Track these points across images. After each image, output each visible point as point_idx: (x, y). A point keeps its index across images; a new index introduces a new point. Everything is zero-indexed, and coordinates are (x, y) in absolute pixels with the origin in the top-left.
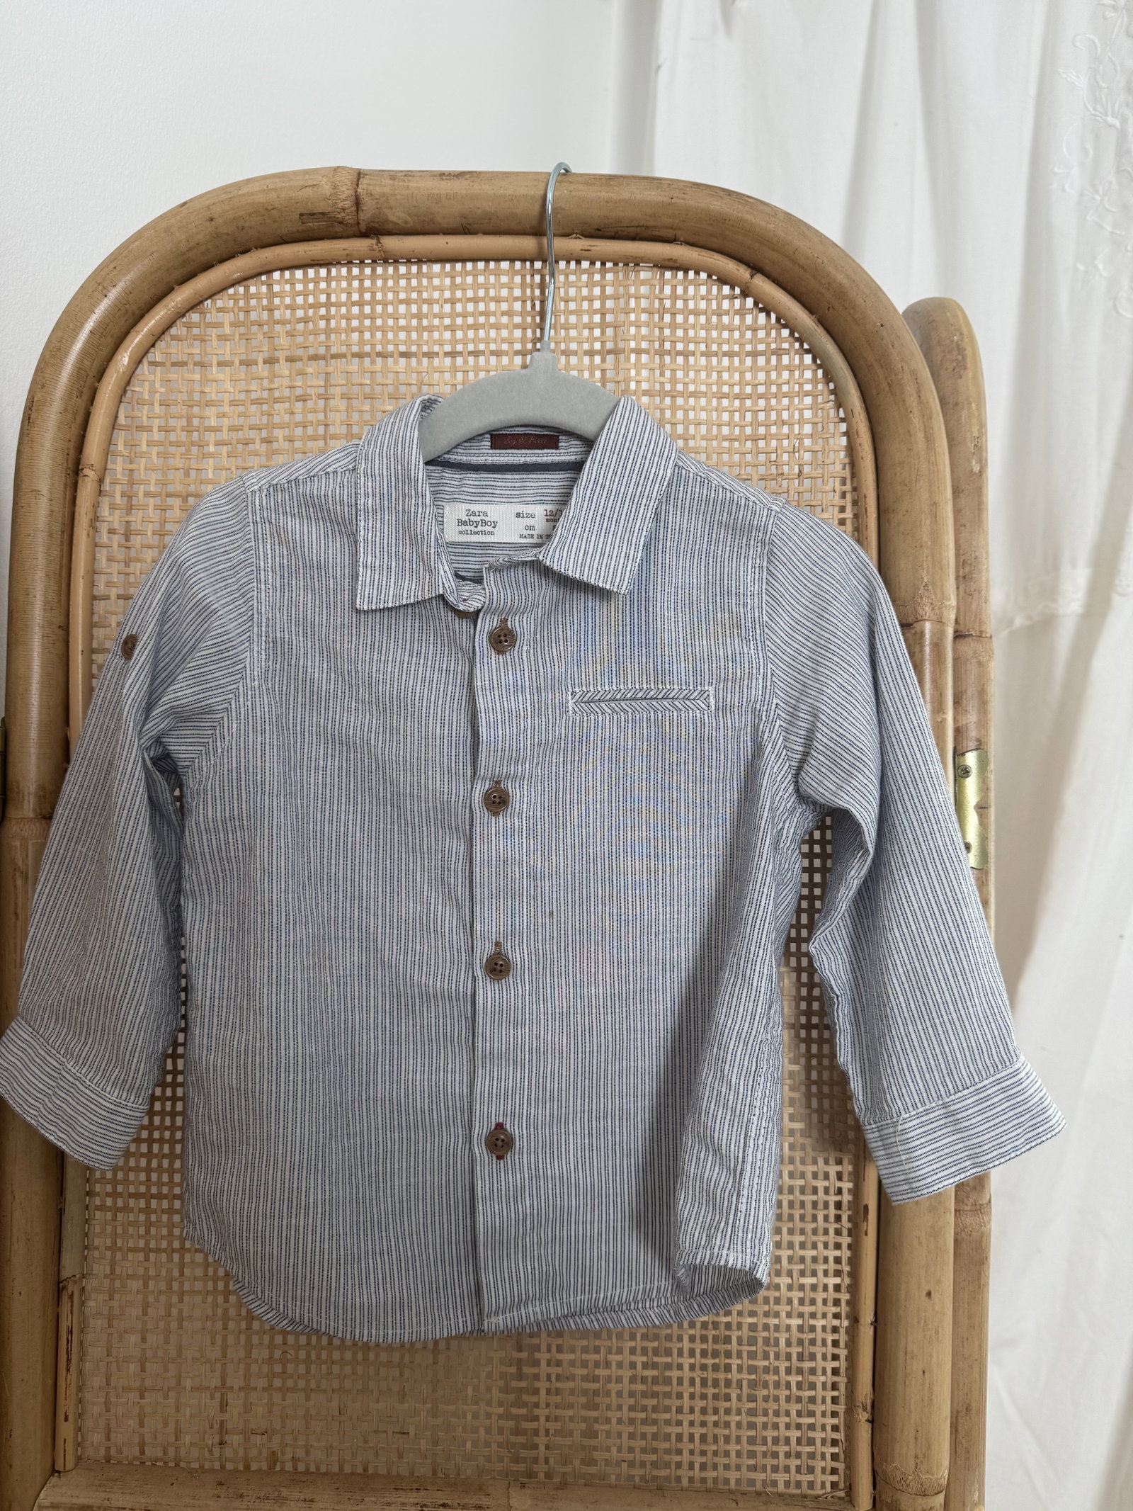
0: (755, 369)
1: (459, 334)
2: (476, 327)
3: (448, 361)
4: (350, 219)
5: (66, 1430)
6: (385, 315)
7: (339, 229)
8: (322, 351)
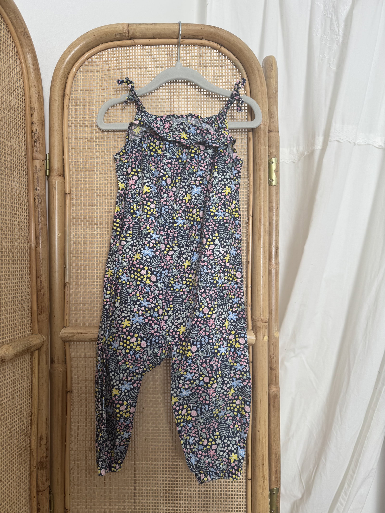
0: (222, 70)
1: (153, 63)
2: (156, 61)
3: (150, 69)
4: (127, 35)
5: (67, 317)
6: (135, 59)
7: (124, 38)
8: (121, 67)
